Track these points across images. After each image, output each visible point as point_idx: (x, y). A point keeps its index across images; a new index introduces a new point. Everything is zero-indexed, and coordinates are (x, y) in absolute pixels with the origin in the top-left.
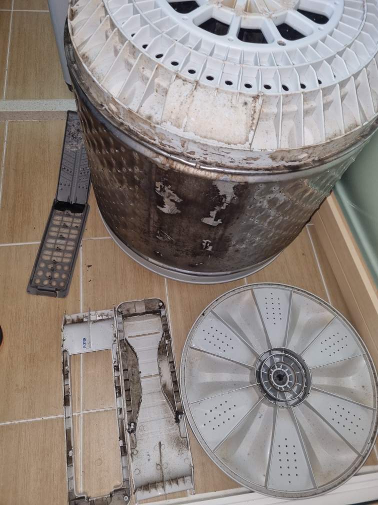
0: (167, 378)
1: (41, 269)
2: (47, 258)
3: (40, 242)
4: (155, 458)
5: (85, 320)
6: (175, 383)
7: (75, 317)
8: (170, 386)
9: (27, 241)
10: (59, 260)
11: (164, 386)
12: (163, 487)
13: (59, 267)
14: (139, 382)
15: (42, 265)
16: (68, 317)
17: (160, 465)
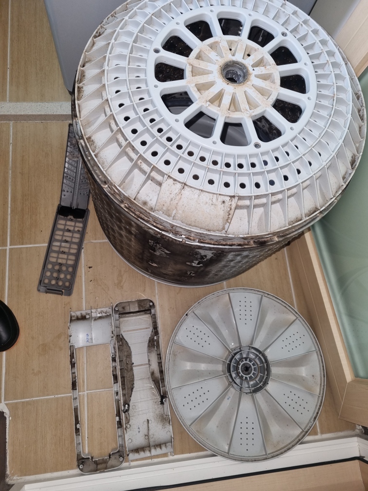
0: (155, 366)
1: (49, 270)
2: (54, 260)
3: (47, 245)
4: (144, 430)
5: (88, 317)
6: (161, 372)
7: (78, 314)
8: (157, 374)
9: (35, 243)
10: (64, 262)
11: (153, 374)
12: (150, 451)
13: (64, 268)
14: (132, 369)
15: (50, 266)
16: (73, 314)
17: (147, 436)
